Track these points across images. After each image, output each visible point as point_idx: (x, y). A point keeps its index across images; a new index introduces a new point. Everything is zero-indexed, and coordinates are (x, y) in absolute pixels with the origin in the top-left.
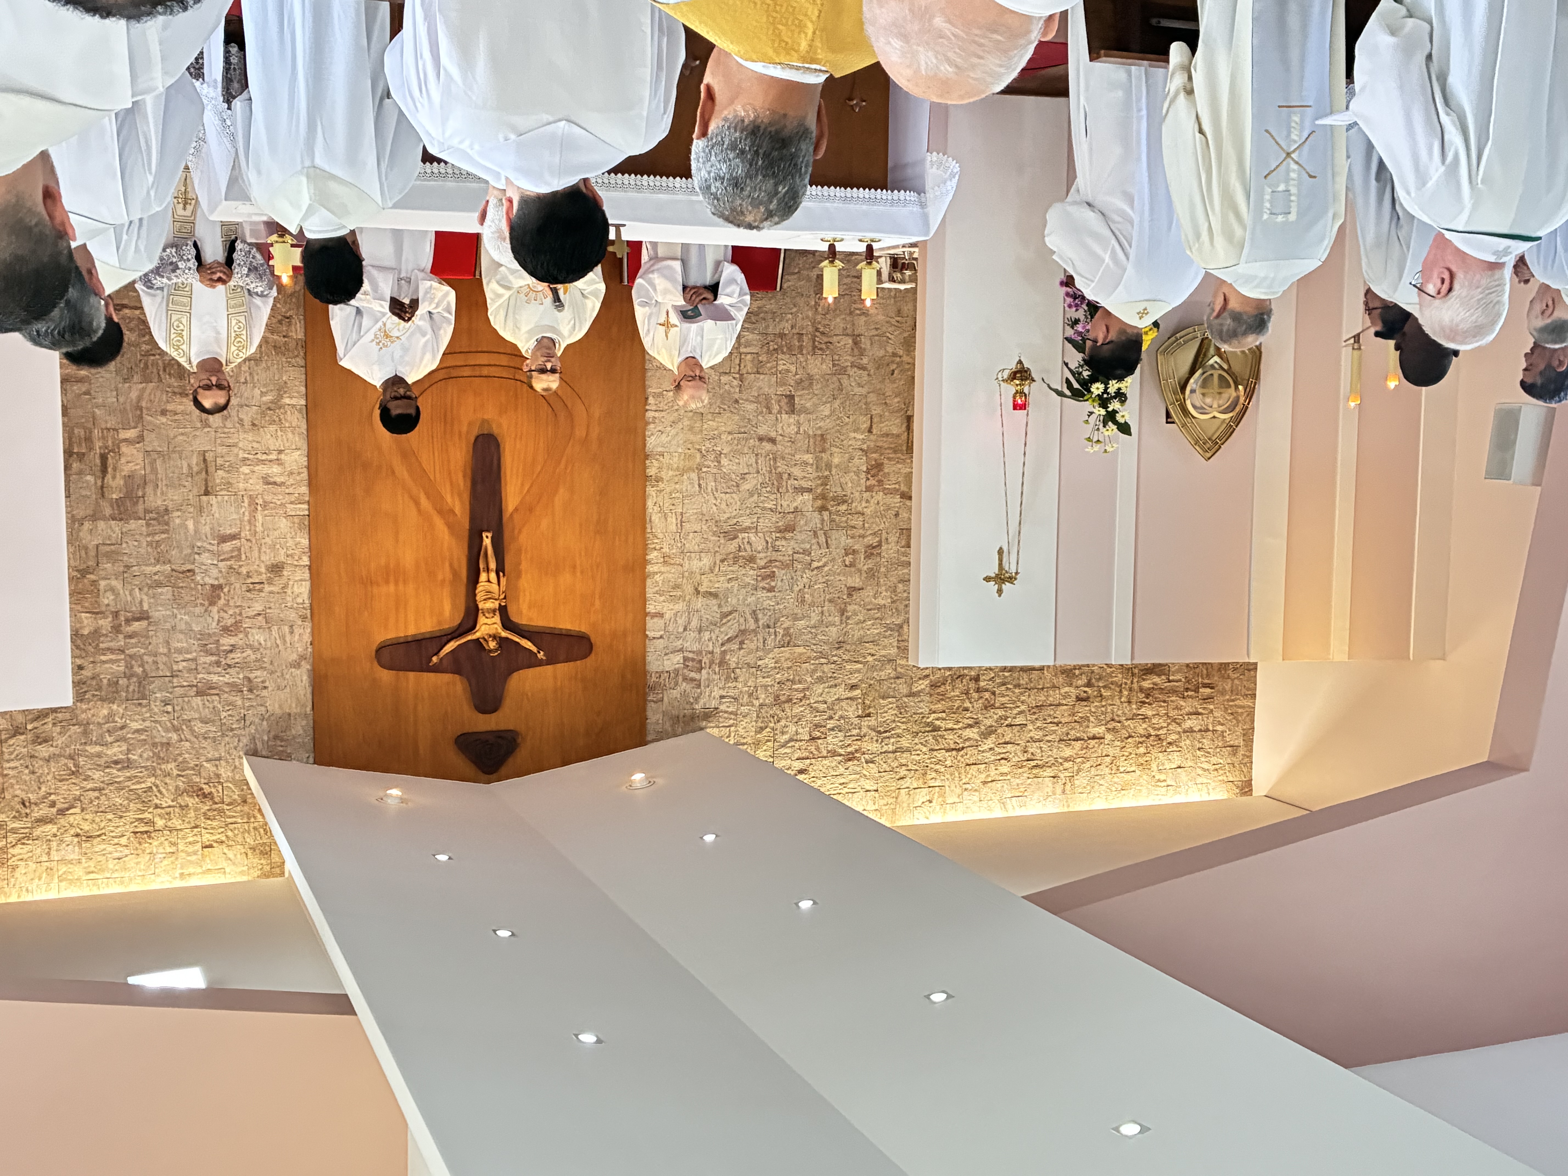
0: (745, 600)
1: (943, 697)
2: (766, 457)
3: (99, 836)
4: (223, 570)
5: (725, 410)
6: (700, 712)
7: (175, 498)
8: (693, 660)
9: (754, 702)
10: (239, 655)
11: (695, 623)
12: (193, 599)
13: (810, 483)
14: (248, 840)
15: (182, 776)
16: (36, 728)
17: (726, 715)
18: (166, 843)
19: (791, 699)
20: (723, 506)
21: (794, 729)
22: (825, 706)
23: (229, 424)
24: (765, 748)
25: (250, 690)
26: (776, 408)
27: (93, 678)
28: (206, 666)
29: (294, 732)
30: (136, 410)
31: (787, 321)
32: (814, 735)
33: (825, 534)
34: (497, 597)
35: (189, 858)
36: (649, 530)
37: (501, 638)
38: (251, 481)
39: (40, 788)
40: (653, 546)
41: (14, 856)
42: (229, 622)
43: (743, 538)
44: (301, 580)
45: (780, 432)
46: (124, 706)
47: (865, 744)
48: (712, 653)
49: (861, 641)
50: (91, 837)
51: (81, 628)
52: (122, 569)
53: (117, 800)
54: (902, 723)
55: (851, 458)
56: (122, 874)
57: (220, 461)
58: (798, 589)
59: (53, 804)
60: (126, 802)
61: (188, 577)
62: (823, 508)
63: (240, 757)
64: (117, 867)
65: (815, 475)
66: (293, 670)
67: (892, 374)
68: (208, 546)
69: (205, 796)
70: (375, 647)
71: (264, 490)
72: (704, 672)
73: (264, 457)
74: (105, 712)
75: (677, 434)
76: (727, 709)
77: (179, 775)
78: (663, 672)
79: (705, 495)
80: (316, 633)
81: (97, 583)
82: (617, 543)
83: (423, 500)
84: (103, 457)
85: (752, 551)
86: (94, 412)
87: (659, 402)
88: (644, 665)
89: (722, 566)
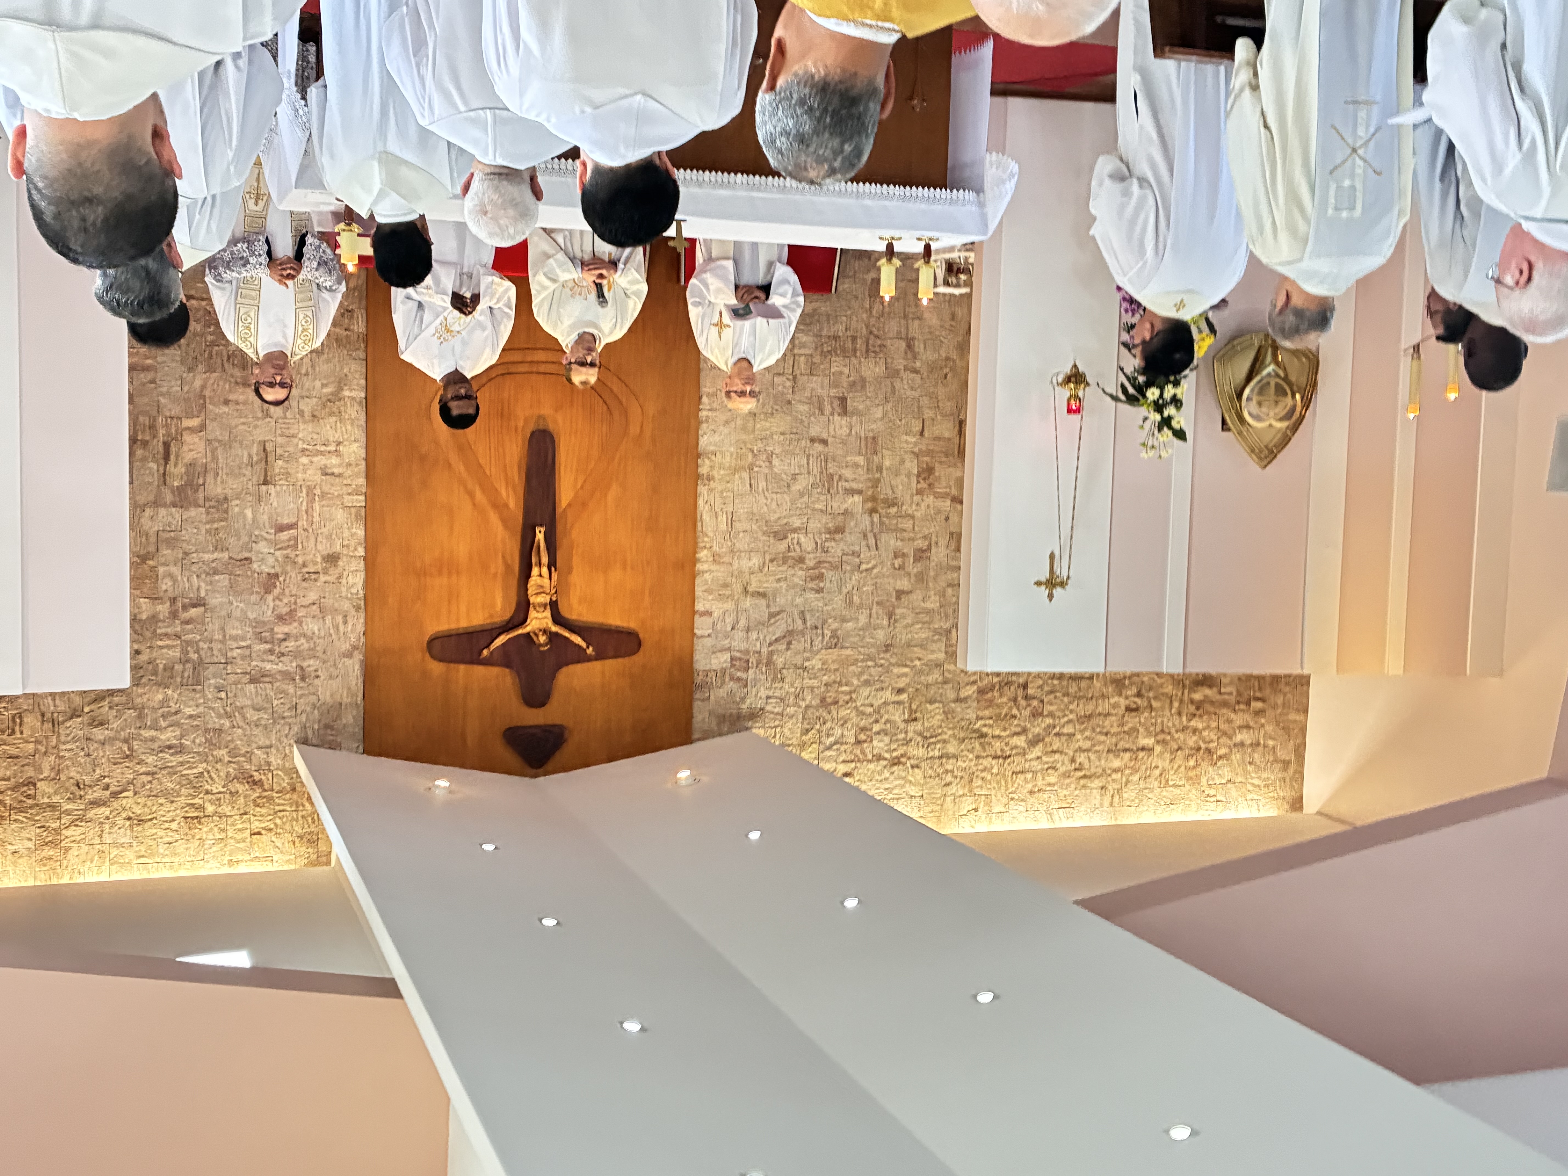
0: (793, 600)
1: (990, 703)
2: (817, 458)
3: (151, 820)
4: (280, 559)
5: (777, 410)
6: (746, 713)
7: (234, 486)
8: (740, 659)
9: (801, 703)
10: (293, 643)
11: (743, 623)
12: (249, 587)
13: (861, 486)
14: (296, 829)
15: (234, 763)
16: (92, 711)
17: (772, 716)
18: (216, 829)
19: (838, 701)
20: (774, 506)
21: (840, 732)
22: (872, 709)
23: (290, 416)
24: (810, 749)
25: (303, 679)
26: (828, 409)
27: (149, 663)
28: (260, 653)
29: (344, 721)
30: (200, 398)
31: (841, 323)
32: (859, 739)
33: (875, 536)
35: (238, 845)
36: (699, 528)
38: (309, 472)
39: (94, 771)
40: (703, 544)
41: (67, 837)
42: (285, 610)
43: (793, 539)
44: (357, 571)
45: (832, 433)
46: (178, 692)
47: (911, 749)
48: (759, 653)
49: (909, 645)
50: (142, 820)
51: (141, 613)
52: (180, 556)
53: (169, 784)
54: (949, 729)
55: (902, 461)
56: (173, 859)
57: (279, 451)
58: (847, 591)
59: (107, 787)
60: (178, 787)
61: (244, 565)
62: (873, 511)
63: (291, 746)
64: (167, 852)
65: (866, 477)
66: (346, 660)
67: (946, 378)
68: (265, 535)
69: (255, 783)
70: (427, 638)
71: (322, 480)
72: (751, 671)
73: (323, 448)
74: (160, 697)
75: (730, 433)
76: (773, 710)
77: (230, 762)
78: (710, 671)
79: (756, 495)
80: (370, 623)
81: (156, 569)
82: (668, 540)
83: (478, 493)
84: (166, 445)
85: (801, 552)
86: (158, 401)
87: (713, 402)
88: (692, 663)
89: (771, 566)
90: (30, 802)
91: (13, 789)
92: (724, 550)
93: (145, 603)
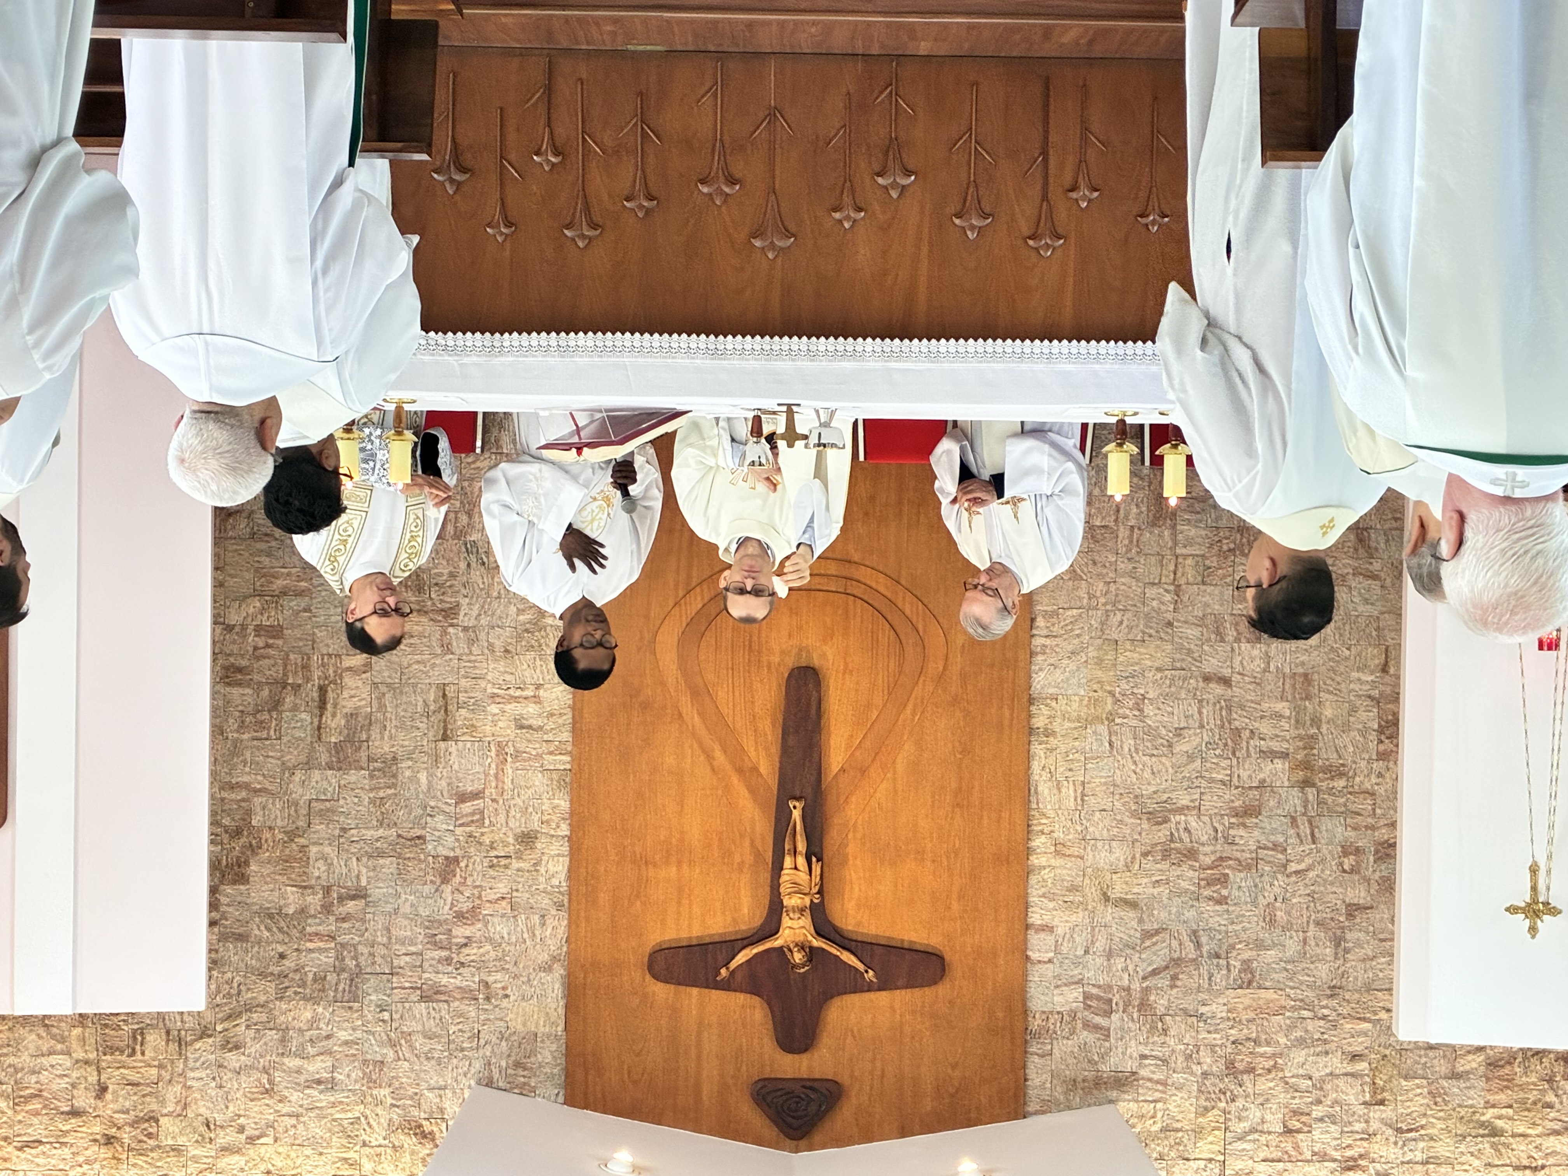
0: (1179, 914)
1: (1509, 1083)
2: (1215, 704)
4: (461, 838)
5: (1150, 636)
6: (1108, 1078)
7: (406, 743)
8: (1098, 998)
9: (1194, 1067)
10: (475, 951)
12: (422, 874)
13: (1285, 745)
15: (398, 1107)
16: (227, 1030)
17: (1149, 1084)
19: (1254, 1068)
20: (1147, 774)
21: (1258, 1114)
22: (1310, 1083)
23: (475, 650)
24: (1210, 1139)
25: (488, 999)
26: (1231, 634)
27: (296, 970)
28: (434, 962)
29: (540, 1058)
32: (1290, 1127)
33: (1309, 821)
34: (807, 891)
36: (1034, 806)
37: (811, 948)
38: (500, 724)
39: (227, 1107)
40: (1040, 828)
42: (465, 906)
43: (1178, 823)
44: (559, 855)
45: (1238, 668)
46: (331, 1010)
47: (1376, 1147)
48: (1128, 989)
49: (1369, 988)
51: (287, 905)
52: (337, 832)
53: (317, 1130)
54: (1439, 1119)
55: (1353, 710)
57: (463, 697)
58: (1265, 902)
59: (241, 1129)
60: (328, 1134)
61: (416, 845)
62: (1306, 783)
63: (471, 1088)
65: (1294, 733)
66: (543, 975)
68: (444, 807)
69: (425, 1136)
70: (648, 950)
71: (517, 736)
72: (1115, 1017)
73: (518, 693)
74: (308, 1015)
75: (1078, 669)
76: (1152, 1076)
77: (393, 1105)
78: (1051, 1012)
79: (1120, 758)
80: (574, 926)
81: (307, 849)
82: (985, 821)
83: (718, 754)
84: (323, 690)
85: (1191, 842)
86: (314, 634)
87: (1053, 625)
88: (1024, 1001)
89: (1144, 861)
90: (152, 1142)
91: (134, 1124)
92: (1071, 837)
93: (292, 893)
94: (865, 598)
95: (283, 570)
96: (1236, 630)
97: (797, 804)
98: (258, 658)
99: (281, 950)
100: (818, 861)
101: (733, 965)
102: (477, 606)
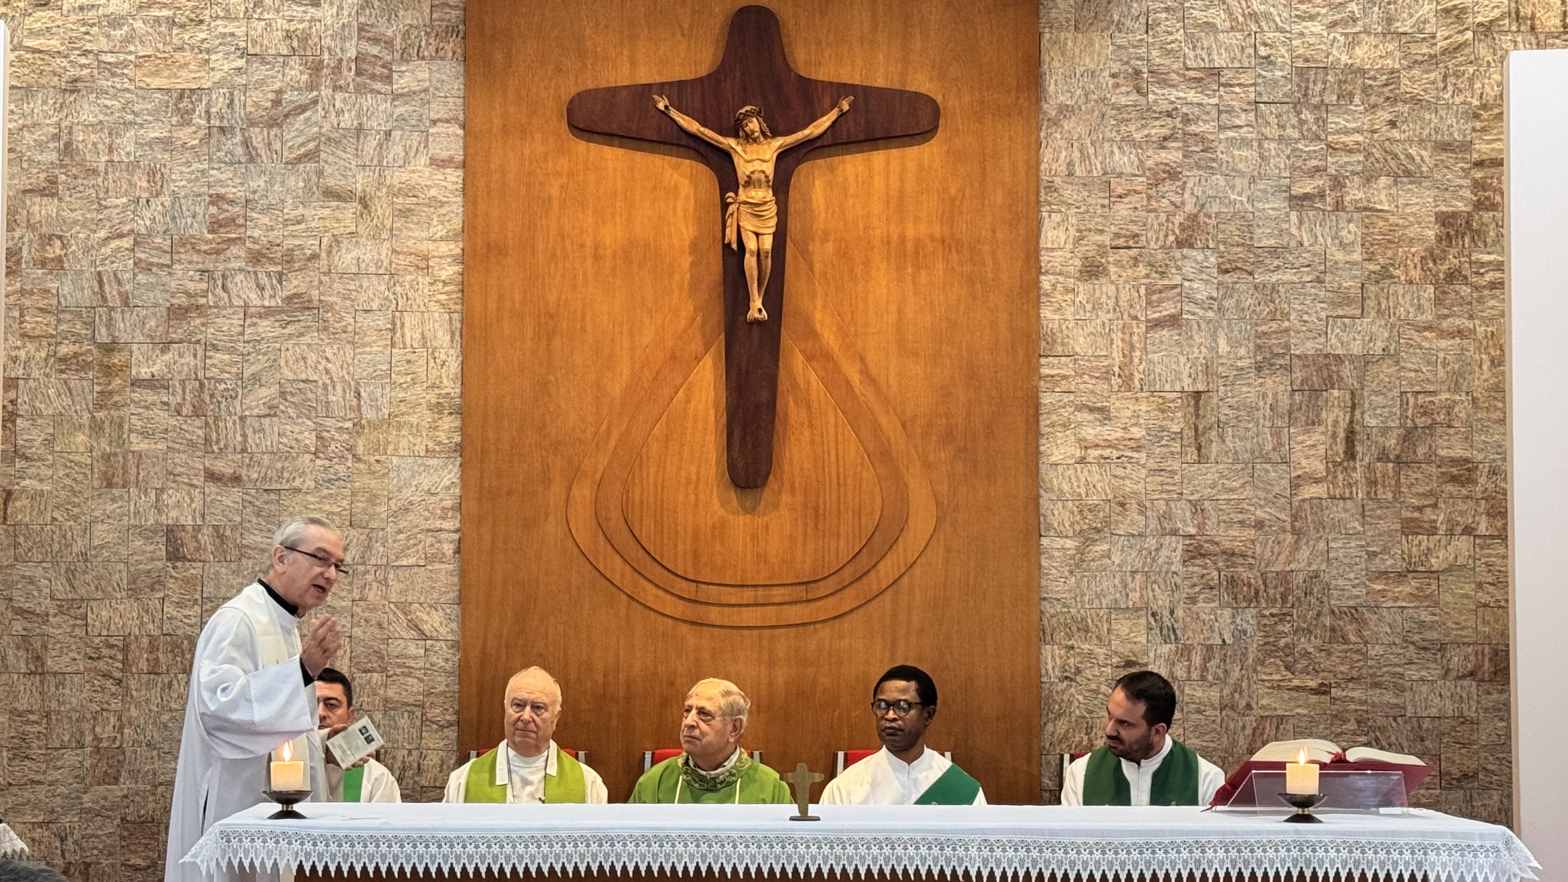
0: (270, 183)
2: (226, 447)
4: (1174, 271)
7: (1245, 389)
8: (373, 77)
10: (1154, 131)
12: (1222, 226)
13: (136, 396)
16: (1460, 32)
20: (312, 357)
23: (1162, 506)
25: (1137, 73)
26: (206, 537)
27: (1375, 106)
28: (1204, 117)
30: (1300, 529)
33: (105, 300)
34: (743, 208)
36: (456, 316)
37: (736, 136)
38: (1129, 413)
40: (447, 288)
42: (1167, 187)
43: (272, 297)
44: (1053, 250)
45: (196, 493)
46: (1331, 58)
48: (336, 88)
49: (28, 90)
51: (1388, 187)
52: (1328, 278)
55: (49, 442)
57: (1176, 447)
58: (162, 198)
61: (1229, 261)
62: (109, 349)
65: (125, 412)
66: (1069, 102)
68: (1197, 310)
70: (940, 134)
71: (1108, 399)
72: (352, 53)
73: (1107, 452)
74: (1358, 51)
75: (399, 491)
78: (432, 58)
79: (347, 377)
80: (1033, 162)
81: (1366, 256)
82: (517, 296)
83: (856, 379)
84: (1351, 454)
85: (255, 273)
86: (1363, 525)
87: (432, 545)
88: (467, 74)
89: (316, 248)
92: (409, 278)
93: (1381, 202)
94: (672, 576)
95: (1404, 604)
96: (198, 541)
97: (757, 315)
98: (1431, 493)
99: (1394, 131)
100: (729, 244)
101: (833, 115)
102: (1160, 561)
